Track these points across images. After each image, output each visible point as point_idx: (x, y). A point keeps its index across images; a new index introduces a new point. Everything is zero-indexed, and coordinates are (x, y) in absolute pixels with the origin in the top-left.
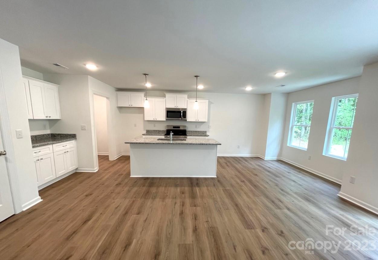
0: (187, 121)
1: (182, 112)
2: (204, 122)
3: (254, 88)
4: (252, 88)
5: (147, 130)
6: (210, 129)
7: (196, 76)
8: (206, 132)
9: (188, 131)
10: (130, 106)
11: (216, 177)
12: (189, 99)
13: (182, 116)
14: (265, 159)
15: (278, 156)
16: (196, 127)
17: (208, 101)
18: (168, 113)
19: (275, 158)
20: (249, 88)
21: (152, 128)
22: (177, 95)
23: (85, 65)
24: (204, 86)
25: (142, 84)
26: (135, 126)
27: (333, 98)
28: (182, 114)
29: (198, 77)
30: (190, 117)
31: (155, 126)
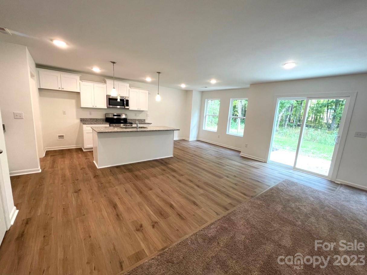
0: (130, 109)
1: (125, 100)
2: (142, 111)
3: (187, 86)
4: (186, 85)
5: (81, 119)
6: (148, 117)
7: (158, 73)
8: (145, 120)
9: (129, 119)
10: (61, 89)
11: (173, 156)
12: (131, 88)
13: (125, 104)
14: (190, 140)
15: (197, 138)
16: (136, 115)
17: (148, 91)
18: (110, 101)
19: (195, 139)
20: (183, 86)
21: (86, 115)
22: (119, 82)
23: (52, 40)
24: (152, 79)
25: (89, 68)
26: (64, 113)
27: (231, 99)
28: (125, 103)
29: (160, 74)
30: (132, 106)
31: (90, 114)
